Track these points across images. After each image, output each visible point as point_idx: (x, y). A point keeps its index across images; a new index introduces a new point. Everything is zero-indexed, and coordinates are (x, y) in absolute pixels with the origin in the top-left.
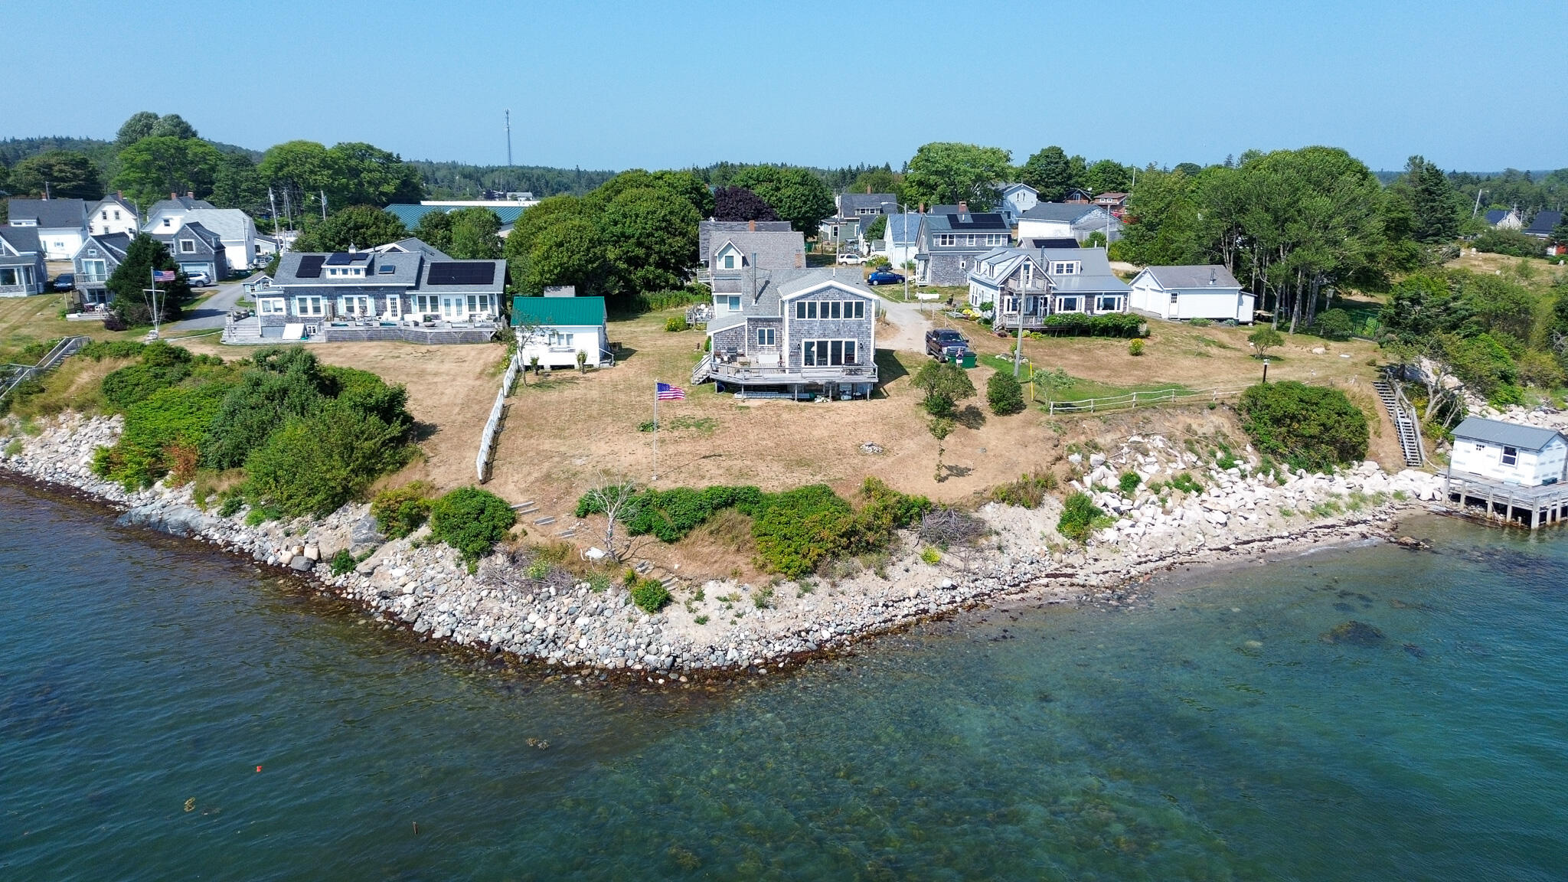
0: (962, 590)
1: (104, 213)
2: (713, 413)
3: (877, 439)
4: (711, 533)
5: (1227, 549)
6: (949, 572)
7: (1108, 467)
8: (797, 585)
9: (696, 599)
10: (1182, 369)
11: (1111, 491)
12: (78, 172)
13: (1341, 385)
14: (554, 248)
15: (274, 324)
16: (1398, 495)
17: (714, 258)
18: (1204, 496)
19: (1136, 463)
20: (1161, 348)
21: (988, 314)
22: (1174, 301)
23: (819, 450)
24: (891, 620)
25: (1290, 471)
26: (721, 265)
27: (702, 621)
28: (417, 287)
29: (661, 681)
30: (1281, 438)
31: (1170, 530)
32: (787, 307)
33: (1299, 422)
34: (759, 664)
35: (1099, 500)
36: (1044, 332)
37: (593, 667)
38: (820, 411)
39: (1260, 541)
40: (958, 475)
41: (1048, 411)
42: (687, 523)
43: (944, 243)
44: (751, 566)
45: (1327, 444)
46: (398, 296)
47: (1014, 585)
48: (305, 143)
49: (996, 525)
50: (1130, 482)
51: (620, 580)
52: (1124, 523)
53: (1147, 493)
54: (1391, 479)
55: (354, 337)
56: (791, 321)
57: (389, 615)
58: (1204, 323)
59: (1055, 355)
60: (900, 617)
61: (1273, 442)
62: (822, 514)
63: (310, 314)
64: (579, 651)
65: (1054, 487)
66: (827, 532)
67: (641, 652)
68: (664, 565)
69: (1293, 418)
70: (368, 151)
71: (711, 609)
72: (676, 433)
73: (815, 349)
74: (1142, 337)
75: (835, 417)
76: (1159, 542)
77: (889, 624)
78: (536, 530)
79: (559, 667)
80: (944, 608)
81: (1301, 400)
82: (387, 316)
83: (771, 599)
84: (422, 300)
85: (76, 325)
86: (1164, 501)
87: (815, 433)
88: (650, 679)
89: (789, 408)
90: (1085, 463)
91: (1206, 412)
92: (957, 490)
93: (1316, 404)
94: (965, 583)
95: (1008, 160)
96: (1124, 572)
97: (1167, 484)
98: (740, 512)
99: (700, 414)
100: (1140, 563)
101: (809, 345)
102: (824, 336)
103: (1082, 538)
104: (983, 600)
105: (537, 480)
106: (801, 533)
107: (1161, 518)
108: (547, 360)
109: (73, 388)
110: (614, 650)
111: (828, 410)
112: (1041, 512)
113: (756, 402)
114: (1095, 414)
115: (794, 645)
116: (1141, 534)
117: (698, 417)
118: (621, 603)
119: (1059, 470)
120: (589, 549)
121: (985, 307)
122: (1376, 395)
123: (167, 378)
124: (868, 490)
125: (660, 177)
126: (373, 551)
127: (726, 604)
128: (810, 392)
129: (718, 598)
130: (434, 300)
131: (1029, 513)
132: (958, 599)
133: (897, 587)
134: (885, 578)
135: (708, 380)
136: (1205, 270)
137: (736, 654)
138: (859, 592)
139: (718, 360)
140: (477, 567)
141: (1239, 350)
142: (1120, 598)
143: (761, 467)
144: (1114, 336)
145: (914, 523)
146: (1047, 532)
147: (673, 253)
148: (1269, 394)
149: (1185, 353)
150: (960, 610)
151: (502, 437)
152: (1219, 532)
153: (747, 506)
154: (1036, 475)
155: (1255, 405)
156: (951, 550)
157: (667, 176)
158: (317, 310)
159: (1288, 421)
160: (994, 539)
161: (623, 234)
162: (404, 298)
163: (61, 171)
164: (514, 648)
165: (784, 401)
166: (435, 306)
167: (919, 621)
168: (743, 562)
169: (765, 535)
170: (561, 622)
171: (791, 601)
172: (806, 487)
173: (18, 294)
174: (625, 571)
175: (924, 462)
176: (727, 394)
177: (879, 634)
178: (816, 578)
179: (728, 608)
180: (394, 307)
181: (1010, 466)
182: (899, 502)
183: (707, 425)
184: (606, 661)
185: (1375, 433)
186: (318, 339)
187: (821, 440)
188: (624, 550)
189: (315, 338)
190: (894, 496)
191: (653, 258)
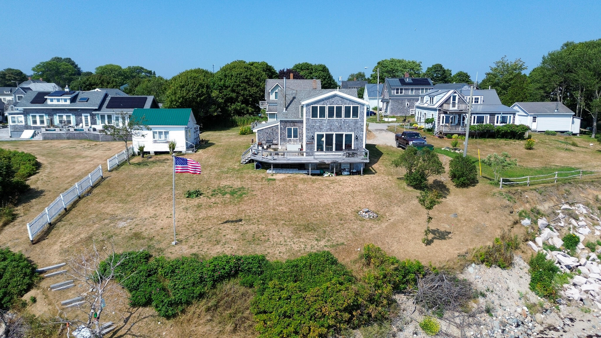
2: (247, 184)
4: (208, 309)
7: (551, 229)
11: (560, 250)
15: (17, 130)
17: (269, 93)
19: (571, 226)
20: (542, 145)
21: (430, 126)
22: (534, 121)
23: (324, 215)
26: (272, 97)
28: (99, 109)
32: (305, 109)
35: (552, 258)
38: (327, 183)
40: (440, 238)
41: (497, 184)
42: (186, 297)
43: (397, 93)
46: (88, 115)
48: (113, 65)
49: (481, 287)
50: (571, 242)
53: (587, 251)
55: (59, 137)
56: (308, 120)
58: (554, 133)
62: (324, 286)
63: (38, 124)
65: (518, 247)
66: (329, 307)
70: (141, 70)
72: (213, 200)
73: (324, 139)
74: (528, 139)
75: (337, 187)
78: (46, 297)
82: (81, 126)
84: (103, 117)
87: (322, 200)
89: (304, 181)
90: (534, 226)
92: (443, 253)
95: (420, 66)
98: (243, 284)
99: (237, 184)
101: (320, 137)
102: (331, 130)
103: (552, 296)
105: (80, 241)
106: (301, 309)
108: (151, 147)
111: (333, 182)
112: (515, 271)
113: (280, 176)
114: (531, 187)
117: (235, 187)
119: (518, 233)
121: (428, 121)
124: (368, 258)
125: (252, 64)
128: (321, 169)
130: (110, 117)
131: (504, 272)
135: (251, 161)
141: (587, 148)
143: (273, 231)
145: (410, 288)
146: (523, 291)
149: (558, 148)
153: (250, 278)
154: (503, 238)
156: (446, 316)
158: (42, 122)
160: (482, 301)
162: (93, 116)
165: (301, 175)
166: (110, 121)
169: (265, 312)
172: (310, 255)
175: (412, 227)
176: (262, 170)
180: (86, 121)
181: (482, 230)
182: (396, 269)
183: (239, 193)
186: (39, 137)
187: (326, 207)
188: (122, 323)
189: (36, 138)
190: (393, 264)
191: (241, 98)
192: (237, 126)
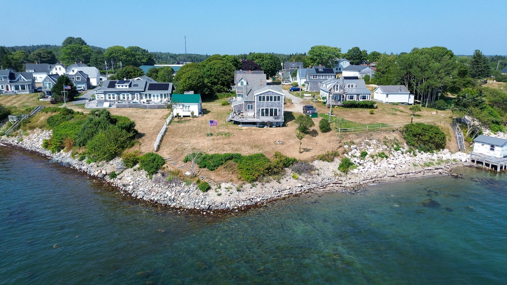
0: (304, 187)
1: (56, 68)
2: (231, 131)
3: (281, 139)
4: (224, 168)
5: (394, 176)
6: (301, 182)
7: (357, 150)
8: (251, 184)
9: (218, 188)
10: (386, 119)
11: (357, 157)
12: (49, 55)
13: (438, 124)
14: (187, 79)
15: (101, 102)
16: (454, 160)
17: (237, 82)
18: (388, 159)
19: (366, 148)
20: (381, 112)
21: (325, 101)
22: (387, 97)
23: (262, 143)
24: (280, 196)
25: (419, 152)
26: (239, 84)
27: (219, 195)
28: (144, 91)
29: (205, 213)
30: (416, 141)
31: (376, 170)
32: (256, 97)
33: (422, 136)
34: (236, 208)
35: (353, 160)
36: (342, 106)
37: (184, 208)
38: (265, 130)
39: (405, 174)
40: (307, 151)
41: (338, 131)
42: (217, 164)
43: (314, 78)
44: (236, 178)
45: (432, 143)
46: (138, 94)
47: (322, 186)
48: (119, 47)
49: (318, 167)
50: (364, 155)
51: (195, 182)
52: (361, 167)
53: (369, 158)
54: (453, 155)
55: (125, 106)
56: (257, 102)
57: (125, 191)
58: (397, 104)
59: (345, 114)
60: (283, 195)
61: (413, 142)
62: (260, 162)
63: (112, 99)
64: (181, 203)
65: (338, 155)
66: (261, 168)
67: (199, 204)
68: (209, 177)
69: (420, 134)
70: (138, 49)
71: (223, 191)
72: (218, 137)
73: (264, 111)
74: (375, 108)
75: (269, 132)
76: (371, 174)
77: (280, 197)
78: (171, 166)
79: (174, 208)
80: (298, 193)
81: (423, 129)
82: (135, 100)
83: (242, 189)
84: (146, 95)
85: (42, 102)
86: (375, 161)
87: (262, 137)
88: (201, 212)
89: (255, 130)
90: (349, 148)
91: (391, 132)
92: (306, 156)
93: (428, 130)
94: (306, 185)
95: (340, 51)
96: (358, 183)
97: (376, 155)
98: (234, 161)
99: (227, 131)
100: (364, 180)
101: (263, 110)
102: (268, 107)
103: (346, 172)
104: (311, 191)
105: (173, 151)
106: (253, 168)
107: (373, 166)
108: (182, 114)
109: (39, 122)
110: (191, 203)
111: (267, 130)
112: (333, 163)
113: (245, 128)
114: (354, 132)
115: (248, 203)
116: (366, 171)
117: (226, 132)
118: (195, 189)
119: (340, 150)
120: (186, 172)
121: (324, 98)
122: (450, 128)
123: (66, 119)
124: (276, 155)
126: (122, 172)
127: (227, 190)
128: (263, 124)
129: (225, 188)
130: (150, 95)
131: (329, 164)
132: (303, 190)
133: (283, 186)
134: (280, 183)
135: (231, 121)
136: (398, 87)
137: (229, 205)
138: (271, 187)
139: (235, 114)
140: (152, 177)
141: (407, 113)
142: (355, 191)
143: (243, 148)
144: (365, 108)
145: (291, 166)
146: (334, 170)
147: (226, 81)
148: (412, 127)
149: (388, 113)
150: (303, 193)
151: (164, 137)
152: (392, 171)
153: (236, 160)
154: (332, 152)
155: (408, 130)
156: (302, 175)
157: (227, 57)
158: (114, 98)
159: (418, 136)
160: (317, 171)
161: (210, 75)
162: (141, 94)
163: (44, 55)
164: (161, 202)
165: (254, 127)
166: (150, 97)
167: (289, 197)
168: (234, 177)
169: (241, 168)
170: (176, 194)
171: (248, 189)
172: (256, 154)
173: (26, 93)
174: (197, 179)
175: (296, 147)
176: (236, 125)
177: (275, 200)
178: (257, 182)
179: (228, 191)
180: (137, 97)
181: (324, 148)
182: (286, 159)
183: (228, 134)
184: (189, 207)
185: (449, 140)
186: (114, 107)
187: (263, 140)
188: (197, 173)
189: (113, 107)
190: (284, 157)
191: (220, 82)
192: (218, 99)
